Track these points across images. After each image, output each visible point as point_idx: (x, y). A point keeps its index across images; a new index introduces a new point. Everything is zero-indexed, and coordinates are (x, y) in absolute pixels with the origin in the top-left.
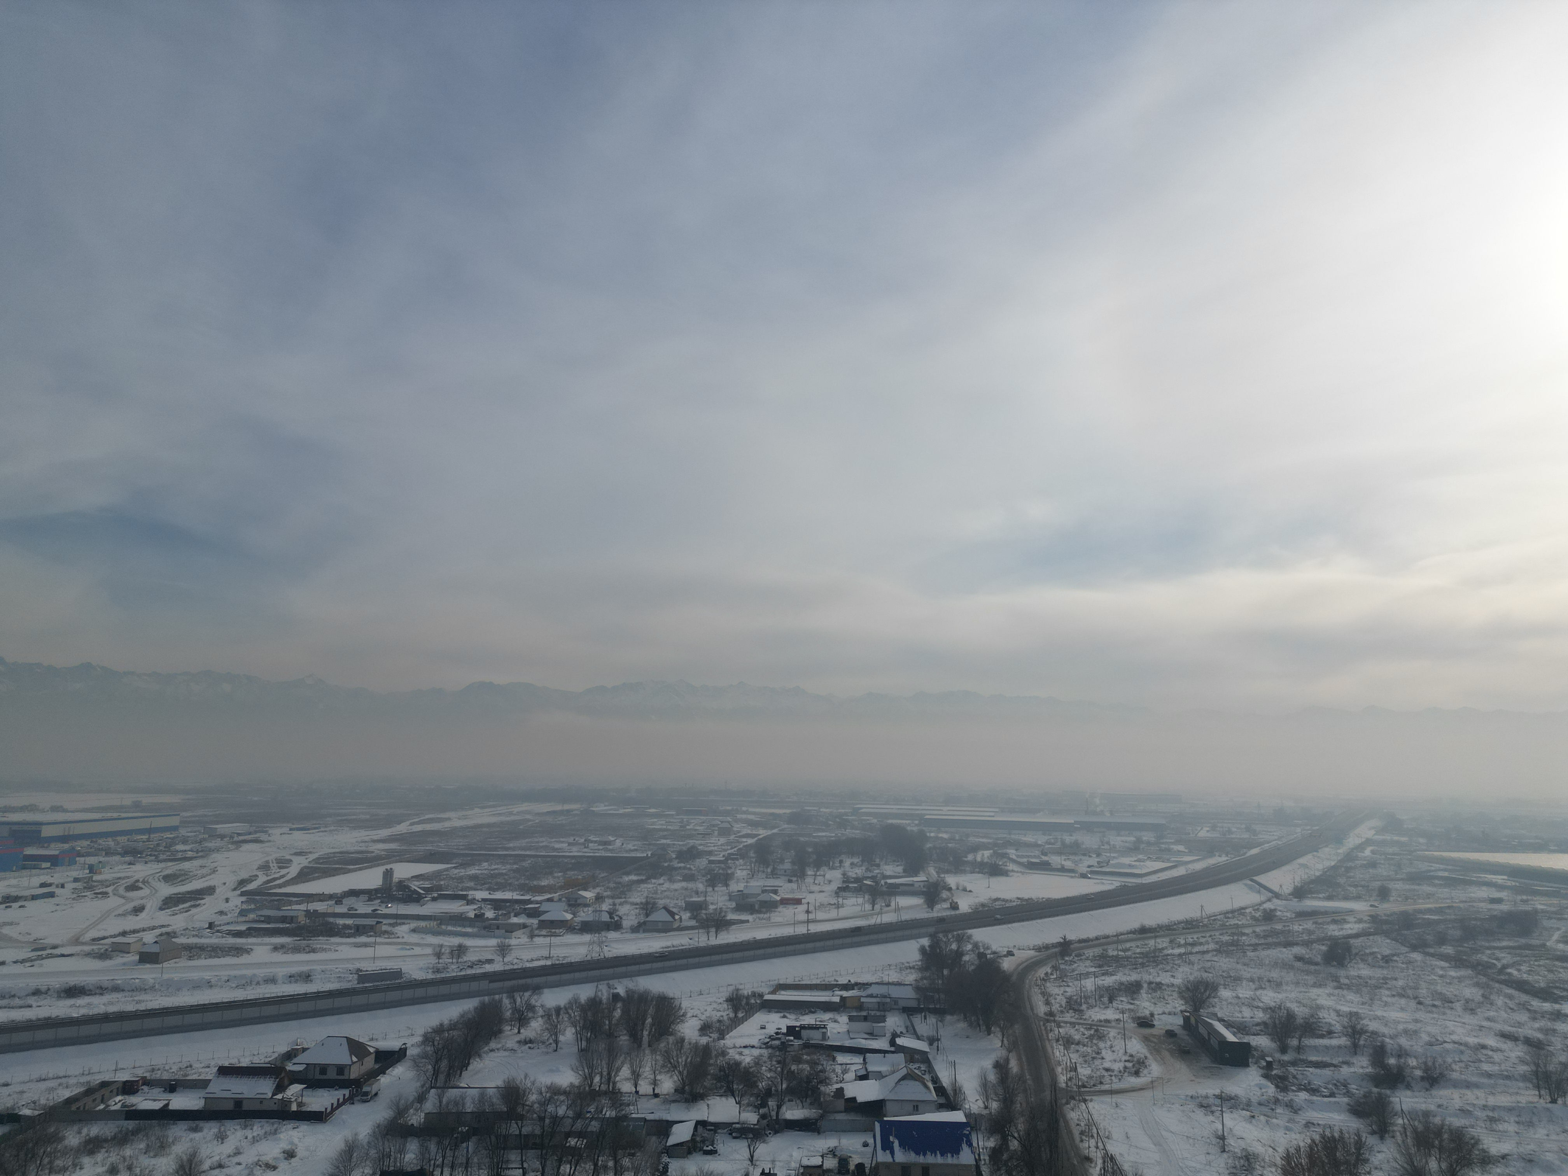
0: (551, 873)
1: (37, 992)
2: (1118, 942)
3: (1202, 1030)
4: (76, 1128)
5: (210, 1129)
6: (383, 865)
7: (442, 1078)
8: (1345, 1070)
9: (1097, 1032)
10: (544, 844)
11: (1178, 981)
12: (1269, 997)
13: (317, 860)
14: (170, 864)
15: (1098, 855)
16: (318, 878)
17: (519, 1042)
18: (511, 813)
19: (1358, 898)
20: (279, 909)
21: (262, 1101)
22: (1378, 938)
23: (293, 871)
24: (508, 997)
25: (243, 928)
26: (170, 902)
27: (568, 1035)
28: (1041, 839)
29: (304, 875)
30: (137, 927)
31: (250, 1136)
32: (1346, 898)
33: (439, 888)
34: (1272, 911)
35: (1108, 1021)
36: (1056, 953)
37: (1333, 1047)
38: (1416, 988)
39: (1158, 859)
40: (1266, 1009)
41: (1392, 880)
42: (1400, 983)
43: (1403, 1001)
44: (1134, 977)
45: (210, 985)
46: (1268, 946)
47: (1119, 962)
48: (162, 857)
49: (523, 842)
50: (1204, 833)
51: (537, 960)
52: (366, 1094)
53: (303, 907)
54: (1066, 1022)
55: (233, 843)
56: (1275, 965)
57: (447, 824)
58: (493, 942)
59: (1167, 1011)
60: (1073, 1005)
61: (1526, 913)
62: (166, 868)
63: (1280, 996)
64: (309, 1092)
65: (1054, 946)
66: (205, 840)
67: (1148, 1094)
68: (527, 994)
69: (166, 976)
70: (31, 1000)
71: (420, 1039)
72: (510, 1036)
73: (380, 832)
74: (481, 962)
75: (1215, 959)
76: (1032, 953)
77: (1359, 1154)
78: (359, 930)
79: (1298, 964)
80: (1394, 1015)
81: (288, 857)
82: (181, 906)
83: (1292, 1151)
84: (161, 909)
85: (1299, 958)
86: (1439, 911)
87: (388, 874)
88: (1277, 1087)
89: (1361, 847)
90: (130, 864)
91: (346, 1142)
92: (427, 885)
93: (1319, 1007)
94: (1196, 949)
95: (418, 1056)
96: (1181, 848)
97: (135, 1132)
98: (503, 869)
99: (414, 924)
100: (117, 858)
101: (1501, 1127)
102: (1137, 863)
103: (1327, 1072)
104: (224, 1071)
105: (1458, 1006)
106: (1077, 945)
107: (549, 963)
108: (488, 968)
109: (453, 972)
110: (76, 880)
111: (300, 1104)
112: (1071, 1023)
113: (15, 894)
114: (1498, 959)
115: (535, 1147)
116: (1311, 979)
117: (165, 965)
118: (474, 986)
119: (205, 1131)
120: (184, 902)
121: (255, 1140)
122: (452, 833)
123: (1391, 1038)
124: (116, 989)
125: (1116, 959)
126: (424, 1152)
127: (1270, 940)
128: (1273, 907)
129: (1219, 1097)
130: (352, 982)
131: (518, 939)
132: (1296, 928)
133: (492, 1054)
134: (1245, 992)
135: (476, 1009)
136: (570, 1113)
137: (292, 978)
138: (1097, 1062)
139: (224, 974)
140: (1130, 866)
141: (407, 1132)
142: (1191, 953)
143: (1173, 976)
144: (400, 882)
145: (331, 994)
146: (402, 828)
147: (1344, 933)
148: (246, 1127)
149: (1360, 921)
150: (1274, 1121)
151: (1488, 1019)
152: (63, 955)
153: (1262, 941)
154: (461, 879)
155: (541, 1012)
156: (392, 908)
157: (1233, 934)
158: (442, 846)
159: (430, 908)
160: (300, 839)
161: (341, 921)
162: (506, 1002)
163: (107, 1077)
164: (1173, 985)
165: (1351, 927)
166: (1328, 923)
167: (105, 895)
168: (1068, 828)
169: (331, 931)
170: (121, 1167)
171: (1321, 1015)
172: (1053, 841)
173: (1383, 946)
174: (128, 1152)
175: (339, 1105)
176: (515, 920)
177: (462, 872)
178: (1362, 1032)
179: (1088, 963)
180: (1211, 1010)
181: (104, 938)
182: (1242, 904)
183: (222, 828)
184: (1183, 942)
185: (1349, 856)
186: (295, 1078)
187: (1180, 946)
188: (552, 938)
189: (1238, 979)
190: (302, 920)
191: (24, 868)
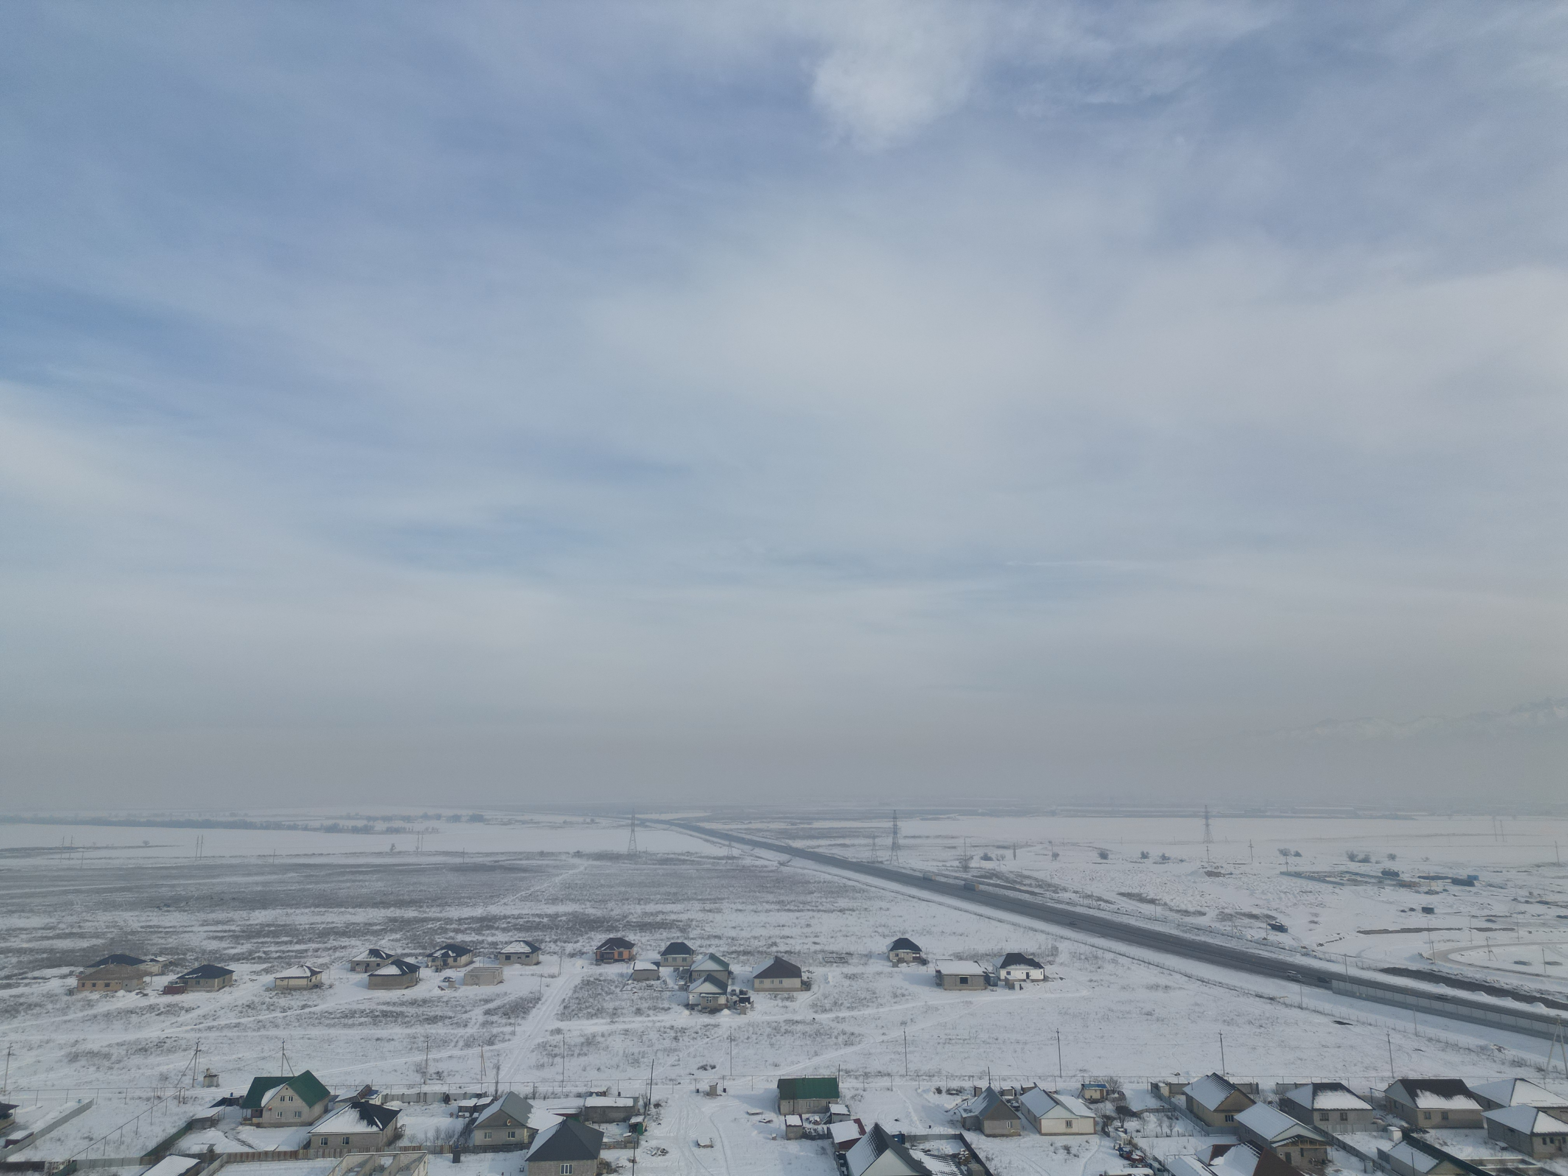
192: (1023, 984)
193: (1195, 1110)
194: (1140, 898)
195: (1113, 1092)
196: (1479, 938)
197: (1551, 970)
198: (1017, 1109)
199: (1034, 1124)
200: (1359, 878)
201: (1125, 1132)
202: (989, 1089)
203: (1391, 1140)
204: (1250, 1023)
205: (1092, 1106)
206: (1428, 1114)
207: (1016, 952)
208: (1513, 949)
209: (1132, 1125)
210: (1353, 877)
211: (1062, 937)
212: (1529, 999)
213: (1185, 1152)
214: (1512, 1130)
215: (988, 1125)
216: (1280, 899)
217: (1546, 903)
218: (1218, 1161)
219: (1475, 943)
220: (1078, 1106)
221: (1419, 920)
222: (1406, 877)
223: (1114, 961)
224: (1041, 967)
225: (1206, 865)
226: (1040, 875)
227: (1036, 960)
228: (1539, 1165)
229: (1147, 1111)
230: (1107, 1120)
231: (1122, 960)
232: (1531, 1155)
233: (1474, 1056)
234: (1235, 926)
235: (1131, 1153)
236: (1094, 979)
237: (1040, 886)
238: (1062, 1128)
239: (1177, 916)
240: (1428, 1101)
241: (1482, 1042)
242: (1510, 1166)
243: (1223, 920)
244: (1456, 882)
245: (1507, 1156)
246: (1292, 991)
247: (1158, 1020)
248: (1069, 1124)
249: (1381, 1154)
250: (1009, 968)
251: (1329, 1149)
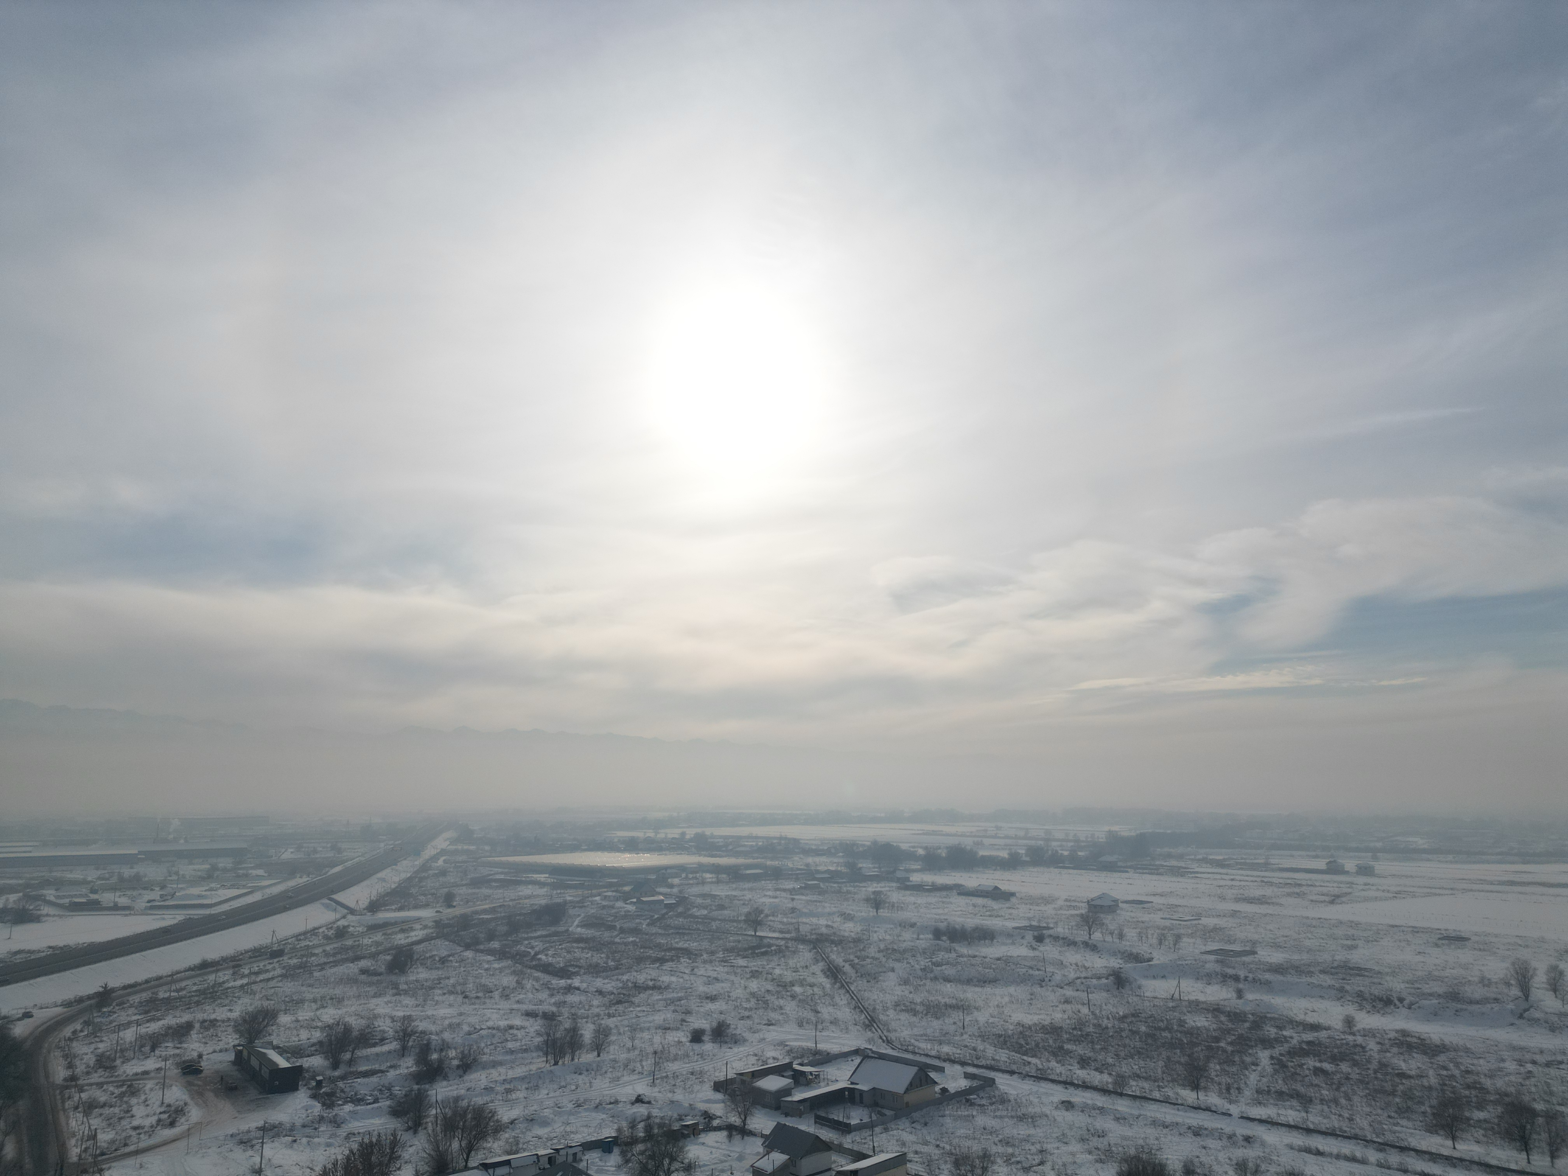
2: (171, 983)
3: (254, 1062)
8: (392, 1074)
9: (131, 1087)
11: (235, 1015)
12: (329, 1015)
15: (163, 887)
19: (426, 906)
22: (438, 942)
28: (92, 875)
32: (416, 907)
34: (344, 927)
35: (146, 1073)
36: (91, 1006)
37: (383, 1054)
38: (465, 984)
39: (233, 886)
40: (322, 1029)
41: (457, 886)
42: (452, 981)
43: (452, 998)
44: (186, 1017)
46: (336, 963)
47: (169, 1004)
50: (288, 855)
54: (91, 1085)
56: (341, 981)
59: (218, 1048)
60: (104, 1063)
61: (558, 905)
63: (340, 1012)
65: (89, 997)
67: (182, 1144)
75: (280, 984)
76: (59, 1010)
77: (393, 1151)
79: (363, 977)
80: (443, 1012)
83: (330, 1166)
85: (363, 971)
86: (493, 910)
88: (324, 1104)
89: (435, 858)
93: (376, 1017)
94: (261, 977)
96: (260, 872)
101: (514, 1096)
102: (208, 893)
103: (374, 1079)
105: (496, 994)
106: (121, 992)
112: (97, 1084)
114: (532, 948)
116: (372, 990)
123: (437, 1034)
125: (167, 1001)
127: (339, 957)
128: (346, 924)
129: (263, 1129)
132: (366, 941)
134: (304, 1014)
138: (124, 1123)
140: (200, 897)
142: (255, 983)
143: (230, 1010)
147: (409, 940)
149: (425, 927)
150: (316, 1140)
151: (518, 1002)
153: (331, 959)
157: (303, 956)
164: (229, 1019)
165: (418, 934)
166: (396, 933)
168: (129, 860)
171: (376, 1024)
172: (107, 876)
173: (442, 948)
178: (414, 1033)
179: (131, 1011)
180: (267, 1039)
182: (316, 925)
184: (246, 972)
185: (424, 868)
187: (243, 976)
189: (302, 1001)
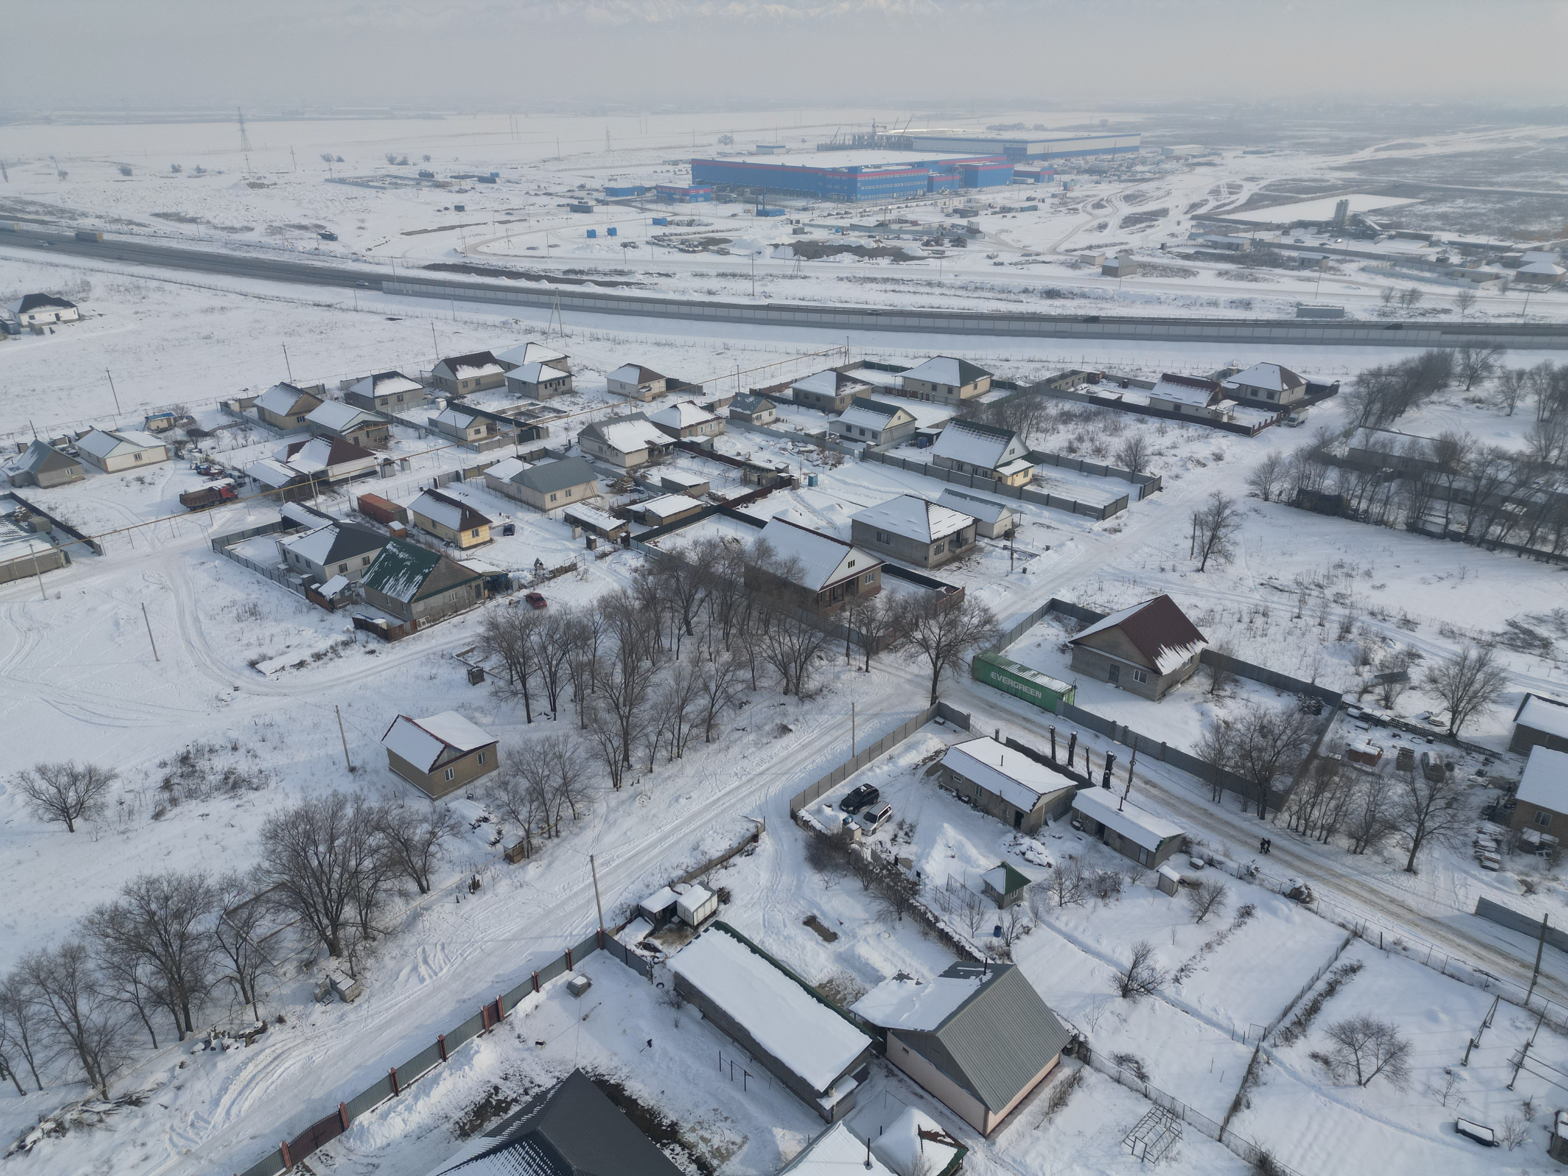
0: (1546, 217)
1: (1026, 291)
4: (1054, 402)
5: (1153, 423)
6: (1337, 195)
7: (1372, 420)
10: (1545, 179)
13: (1267, 187)
14: (1130, 184)
16: (1267, 206)
17: (1466, 400)
18: (1507, 139)
20: (1226, 235)
21: (1197, 409)
23: (1243, 197)
24: (1460, 352)
25: (1191, 251)
26: (1129, 221)
27: (1529, 402)
29: (1253, 203)
30: (1101, 243)
31: (1185, 436)
33: (1399, 225)
45: (1159, 301)
48: (1124, 177)
49: (1516, 177)
51: (1506, 316)
52: (1293, 420)
53: (1249, 235)
55: (1188, 165)
57: (1419, 152)
58: (1454, 291)
62: (1127, 188)
64: (1239, 409)
66: (1161, 161)
68: (1485, 352)
69: (1123, 289)
70: (1022, 297)
71: (1355, 379)
72: (1456, 392)
73: (1338, 158)
74: (1435, 311)
78: (1304, 264)
81: (1239, 182)
82: (1138, 226)
84: (1121, 227)
87: (1342, 206)
90: (1097, 183)
91: (1270, 458)
92: (1385, 221)
95: (1351, 394)
97: (1097, 414)
98: (1482, 208)
99: (1364, 263)
100: (1086, 177)
104: (1168, 378)
107: (1520, 321)
108: (1444, 318)
109: (1401, 317)
110: (1054, 196)
111: (1231, 418)
113: (1008, 205)
115: (1464, 502)
117: (1123, 278)
118: (1423, 335)
119: (1150, 424)
120: (1141, 222)
121: (1189, 440)
122: (1426, 161)
124: (1084, 296)
126: (1344, 480)
130: (1291, 315)
131: (1486, 292)
133: (1431, 406)
135: (1421, 359)
136: (1513, 480)
137: (1234, 304)
139: (1173, 293)
141: (1330, 461)
144: (1355, 216)
145: (1268, 324)
146: (1365, 155)
148: (1182, 427)
152: (1044, 262)
154: (1426, 217)
155: (1499, 373)
156: (1342, 244)
158: (1409, 178)
159: (1384, 247)
160: (1253, 164)
161: (1286, 253)
162: (1458, 356)
163: (1077, 367)
167: (1076, 210)
169: (1275, 262)
170: (1085, 437)
174: (1090, 428)
175: (1266, 425)
176: (1485, 269)
177: (1429, 209)
181: (1075, 250)
183: (1179, 150)
186: (1228, 394)
188: (1531, 294)
190: (1248, 248)
191: (1015, 182)
192: (54, 327)
193: (267, 417)
194: (179, 218)
195: (181, 418)
196: (501, 230)
197: (553, 252)
198: (76, 455)
199: (99, 465)
200: (399, 182)
201: (200, 451)
202: (37, 443)
203: (438, 409)
204: (311, 331)
205: (159, 436)
206: (465, 383)
207: (36, 292)
208: (526, 237)
209: (205, 444)
210: (394, 180)
211: (92, 270)
212: (537, 278)
213: (262, 456)
214: (524, 383)
215: (42, 478)
216: (327, 207)
217: (550, 194)
218: (295, 457)
219: (498, 235)
220: (146, 439)
221: (453, 218)
222: (439, 178)
223: (159, 289)
224: (72, 306)
225: (247, 176)
226: (47, 200)
227: (65, 298)
228: (542, 404)
229: (219, 428)
230: (179, 445)
231: (168, 286)
232: (537, 399)
233: (498, 331)
234: (286, 239)
235: (209, 468)
236: (140, 310)
237: (51, 213)
238: (132, 462)
239: (224, 234)
240: (465, 373)
241: (504, 319)
242: (523, 409)
243: (273, 233)
244: (482, 180)
245: (522, 402)
246: (346, 296)
247: (218, 342)
248: (138, 457)
249: (432, 422)
250: (32, 312)
251: (389, 426)
